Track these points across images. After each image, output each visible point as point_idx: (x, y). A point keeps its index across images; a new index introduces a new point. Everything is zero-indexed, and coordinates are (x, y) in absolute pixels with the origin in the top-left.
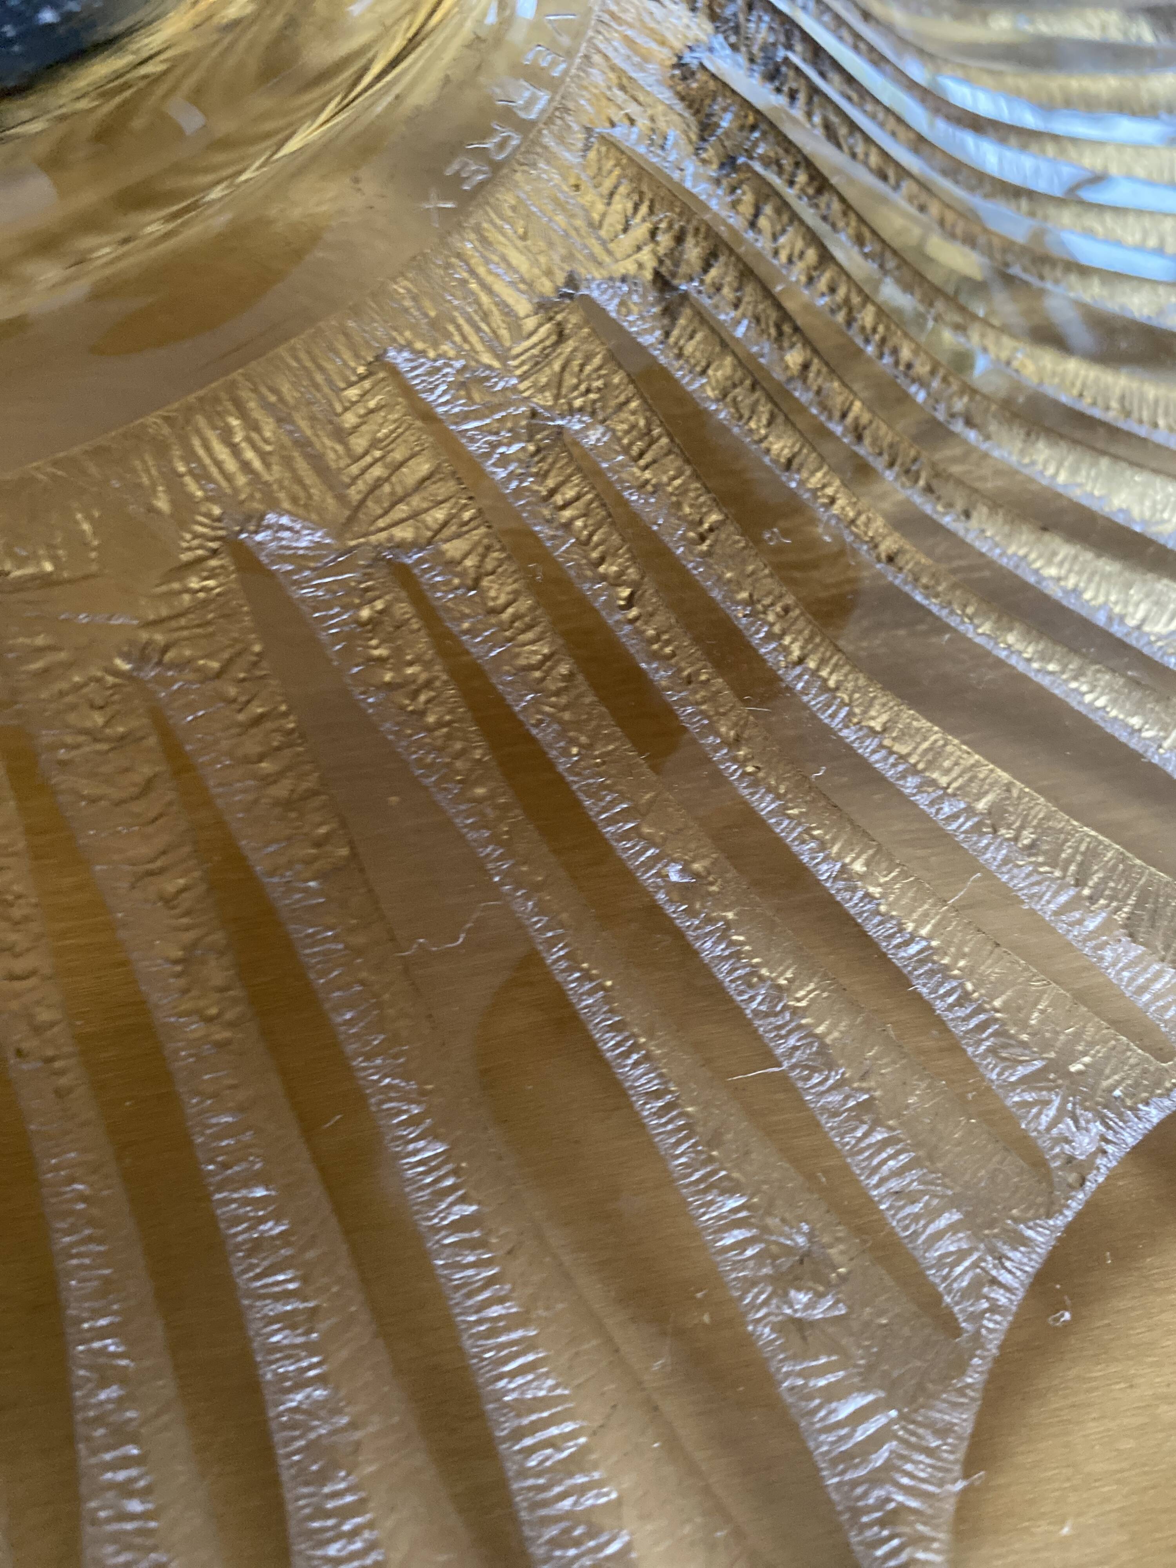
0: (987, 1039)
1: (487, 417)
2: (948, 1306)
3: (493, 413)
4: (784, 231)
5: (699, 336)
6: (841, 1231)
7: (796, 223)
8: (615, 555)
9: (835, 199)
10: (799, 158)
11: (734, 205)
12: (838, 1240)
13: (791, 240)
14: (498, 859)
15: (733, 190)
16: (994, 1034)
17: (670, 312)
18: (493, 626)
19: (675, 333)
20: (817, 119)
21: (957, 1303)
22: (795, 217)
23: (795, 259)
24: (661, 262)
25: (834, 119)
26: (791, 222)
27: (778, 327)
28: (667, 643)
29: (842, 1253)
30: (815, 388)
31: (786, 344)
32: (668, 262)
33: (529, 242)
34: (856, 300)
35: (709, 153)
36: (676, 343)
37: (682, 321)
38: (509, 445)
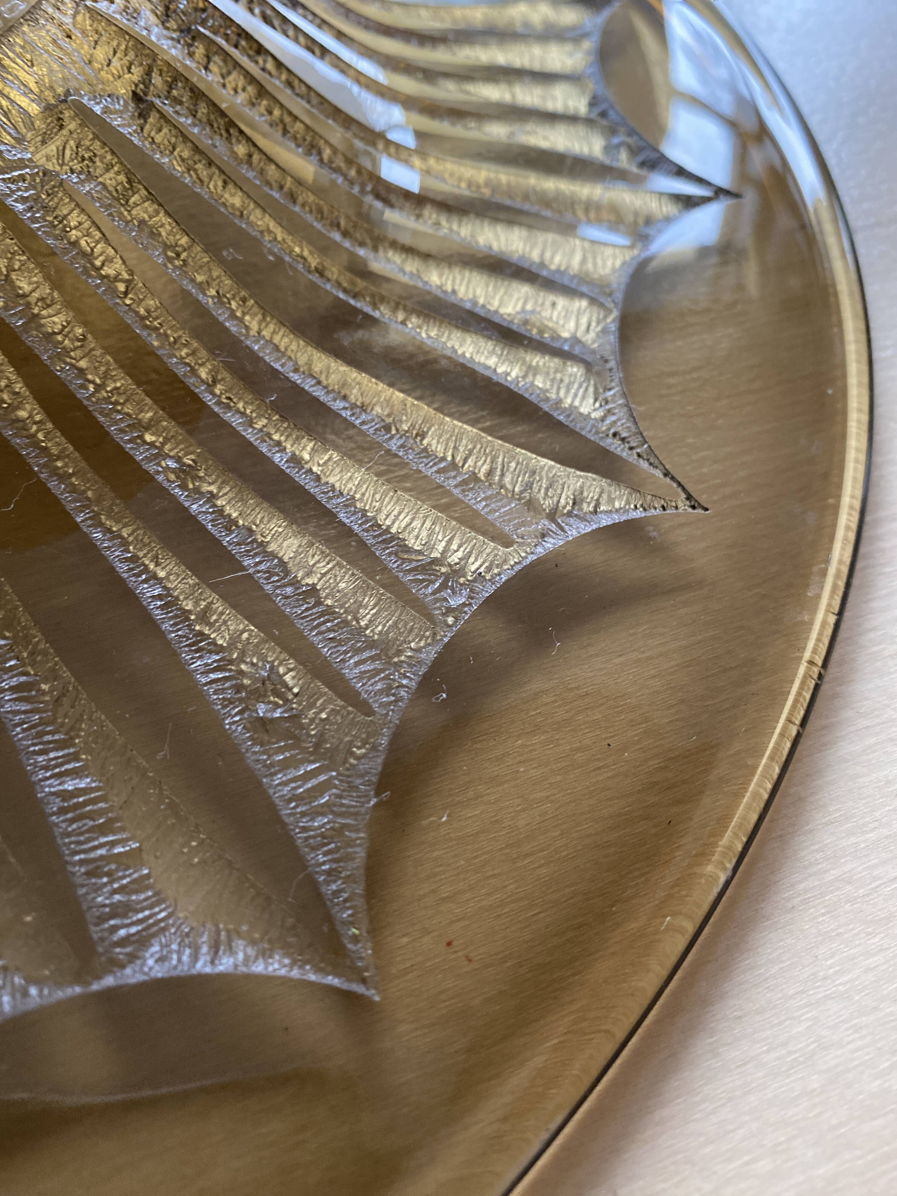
0: (392, 547)
1: (8, 173)
2: (364, 699)
3: (12, 171)
4: (229, 73)
5: (165, 130)
6: (292, 663)
7: (238, 68)
8: (111, 261)
9: (270, 59)
10: (240, 31)
11: (191, 55)
12: (290, 670)
13: (235, 79)
14: (35, 457)
15: (190, 45)
16: (396, 545)
17: (143, 115)
18: (21, 305)
19: (147, 127)
20: (257, 11)
21: (371, 698)
22: (237, 65)
23: (239, 90)
24: (136, 86)
25: (269, 12)
26: (235, 68)
27: (227, 131)
28: (156, 319)
29: (294, 678)
30: (258, 169)
31: (234, 140)
32: (141, 86)
33: (35, 68)
34: (287, 119)
35: (172, 24)
36: (149, 135)
37: (151, 120)
38: (26, 191)
